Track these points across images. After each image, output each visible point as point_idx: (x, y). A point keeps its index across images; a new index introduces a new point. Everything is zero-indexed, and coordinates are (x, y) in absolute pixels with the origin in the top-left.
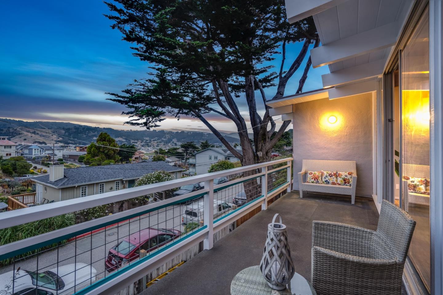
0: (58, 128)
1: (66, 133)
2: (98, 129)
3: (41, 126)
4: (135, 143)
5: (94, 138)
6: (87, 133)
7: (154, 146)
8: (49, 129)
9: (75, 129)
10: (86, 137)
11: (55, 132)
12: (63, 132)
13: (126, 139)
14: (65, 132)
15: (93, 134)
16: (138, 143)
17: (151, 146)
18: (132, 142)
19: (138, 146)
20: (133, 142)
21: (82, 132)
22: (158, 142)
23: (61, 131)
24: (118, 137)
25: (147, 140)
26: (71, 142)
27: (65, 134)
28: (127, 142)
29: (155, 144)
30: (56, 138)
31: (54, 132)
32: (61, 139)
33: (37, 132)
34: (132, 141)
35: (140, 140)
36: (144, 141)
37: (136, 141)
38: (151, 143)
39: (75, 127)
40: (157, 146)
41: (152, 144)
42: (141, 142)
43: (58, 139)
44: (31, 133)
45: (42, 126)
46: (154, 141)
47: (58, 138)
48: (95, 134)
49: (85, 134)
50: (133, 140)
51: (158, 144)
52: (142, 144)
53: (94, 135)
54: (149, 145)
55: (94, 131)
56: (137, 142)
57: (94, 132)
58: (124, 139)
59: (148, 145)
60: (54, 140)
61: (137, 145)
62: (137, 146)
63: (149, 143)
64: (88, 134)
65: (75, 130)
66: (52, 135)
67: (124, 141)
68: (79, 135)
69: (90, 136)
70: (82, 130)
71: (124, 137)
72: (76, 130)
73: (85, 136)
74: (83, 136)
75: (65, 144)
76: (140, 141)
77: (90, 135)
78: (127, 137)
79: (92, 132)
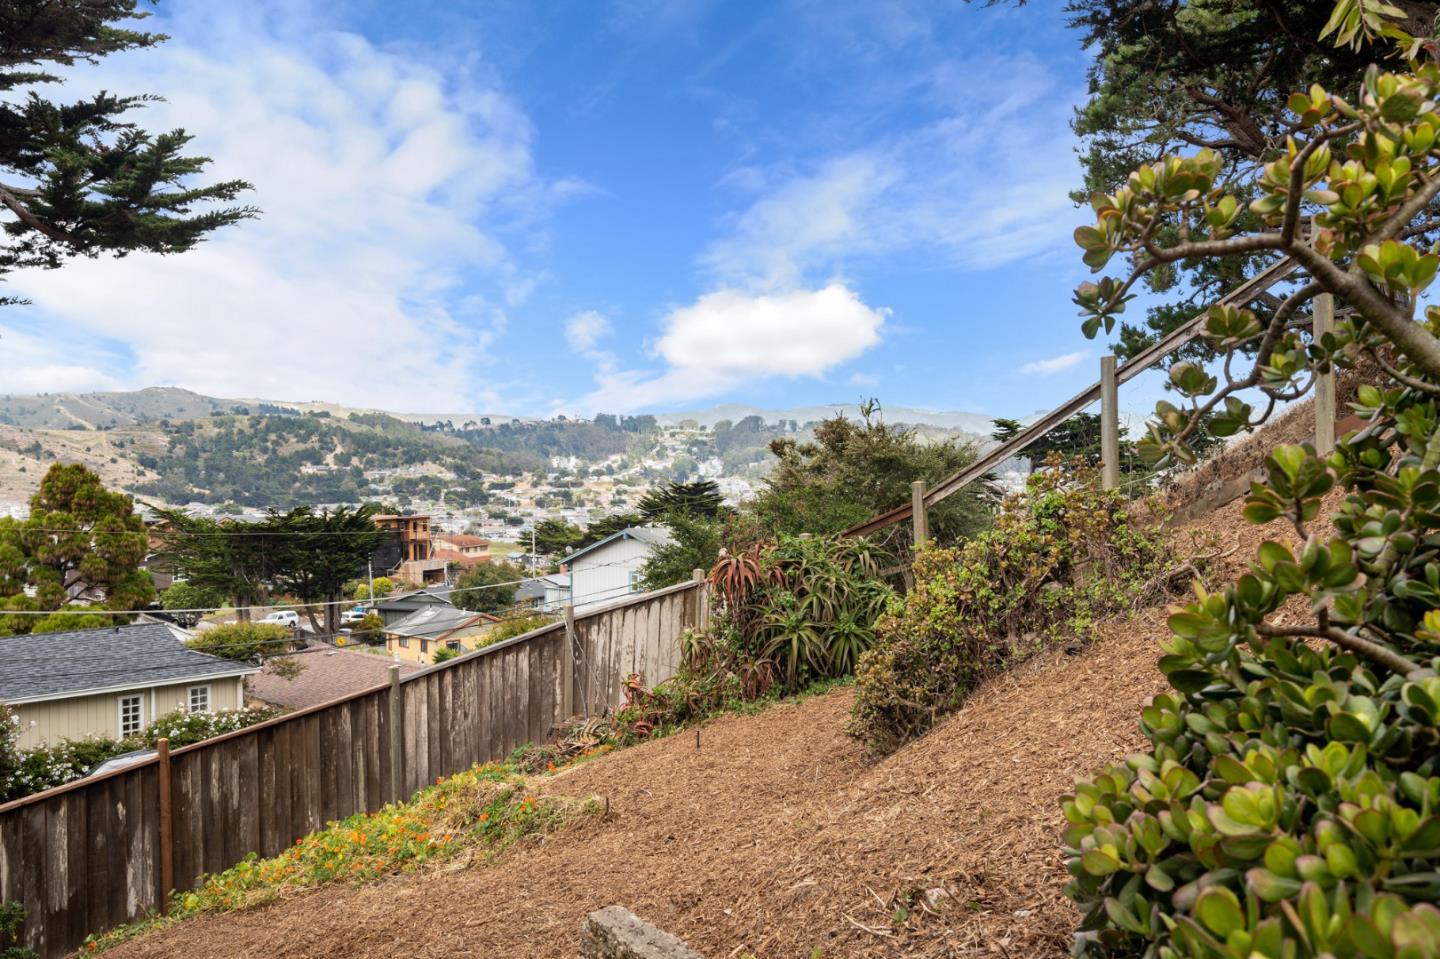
0: (139, 425)
1: (174, 447)
2: (323, 421)
3: (68, 415)
4: (502, 486)
5: (304, 470)
6: (273, 442)
7: (597, 503)
8: (99, 428)
9: (217, 425)
10: (269, 462)
11: (128, 445)
12: (162, 440)
13: (459, 470)
14: (173, 444)
15: (301, 447)
16: (518, 489)
17: (582, 504)
18: (486, 485)
19: (519, 504)
20: (494, 486)
21: (251, 438)
22: (617, 482)
23: (154, 436)
24: (422, 460)
25: (564, 473)
26: (196, 490)
27: (170, 451)
28: (460, 485)
29: (602, 489)
30: (131, 475)
31: (121, 445)
32: (151, 476)
33: (45, 447)
34: (489, 479)
35: (529, 471)
36: (551, 477)
37: (509, 479)
38: (581, 484)
39: (218, 418)
40: (614, 503)
41: (588, 492)
42: (535, 485)
43: (142, 480)
44: (20, 452)
45: (73, 418)
46: (599, 473)
47: (141, 473)
48: (308, 445)
49: (265, 450)
50: (494, 471)
51: (619, 493)
52: (538, 492)
53: (305, 451)
54: (574, 498)
55: (302, 432)
56: (512, 485)
57: (304, 439)
58: (449, 470)
59: (567, 496)
60: (123, 484)
61: (514, 498)
62: (512, 504)
63: (574, 485)
64: (274, 451)
65: (216, 430)
66: (114, 461)
67: (452, 481)
68: (235, 453)
69: (284, 460)
70: (249, 431)
71: (449, 460)
72: (223, 431)
73: (266, 457)
74: (252, 458)
75: (168, 502)
76: (528, 476)
77: (285, 451)
78: (464, 458)
79: (294, 440)
